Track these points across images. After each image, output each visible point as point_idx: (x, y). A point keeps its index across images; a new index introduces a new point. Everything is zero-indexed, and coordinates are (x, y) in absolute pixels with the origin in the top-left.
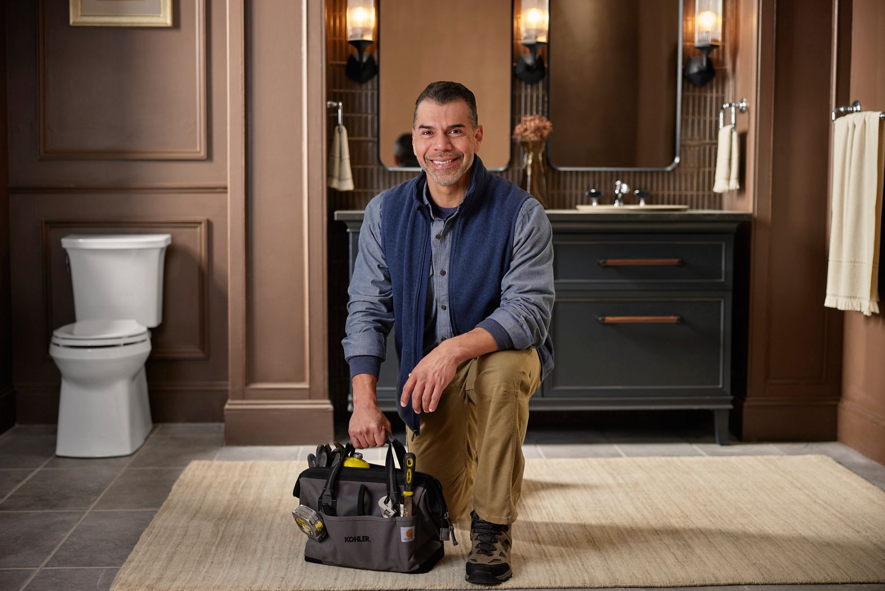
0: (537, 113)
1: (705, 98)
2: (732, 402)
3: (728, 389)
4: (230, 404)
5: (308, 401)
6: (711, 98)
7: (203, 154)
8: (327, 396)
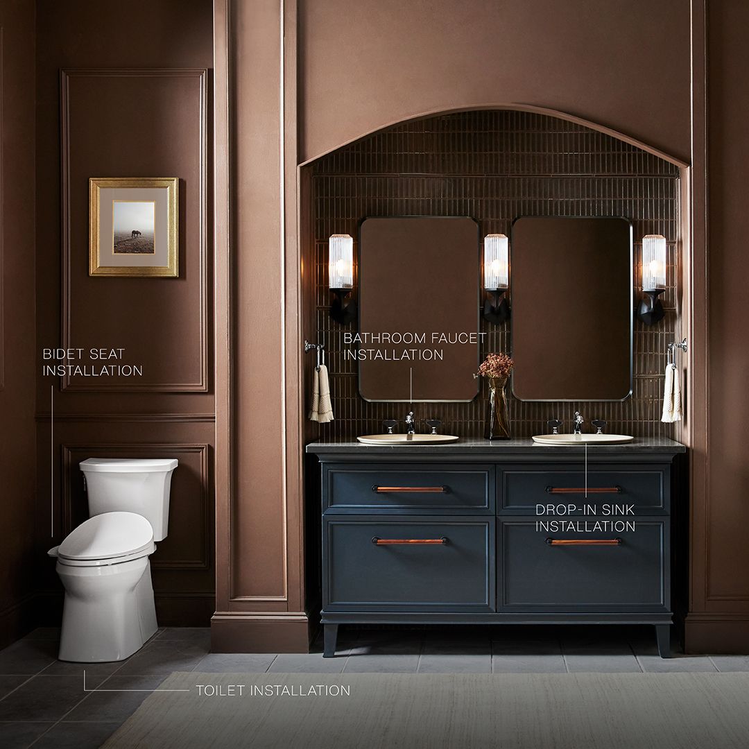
0: (503, 351)
1: (657, 335)
2: (673, 618)
3: (668, 606)
4: (216, 615)
5: (286, 613)
6: (662, 335)
7: (204, 388)
8: (303, 609)
